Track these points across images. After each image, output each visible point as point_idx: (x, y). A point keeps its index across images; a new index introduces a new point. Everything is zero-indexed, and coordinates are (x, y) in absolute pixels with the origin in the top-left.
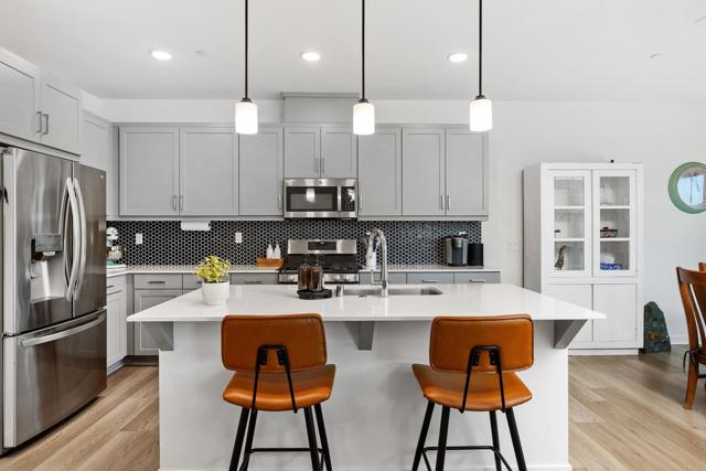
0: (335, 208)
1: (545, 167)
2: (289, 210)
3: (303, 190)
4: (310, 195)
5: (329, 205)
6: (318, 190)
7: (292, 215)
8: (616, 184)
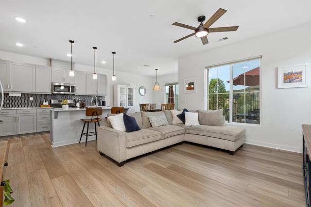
0: (69, 91)
1: (118, 85)
2: (54, 91)
3: (59, 86)
4: (62, 88)
5: (67, 90)
6: (65, 86)
7: (56, 93)
8: (130, 90)
